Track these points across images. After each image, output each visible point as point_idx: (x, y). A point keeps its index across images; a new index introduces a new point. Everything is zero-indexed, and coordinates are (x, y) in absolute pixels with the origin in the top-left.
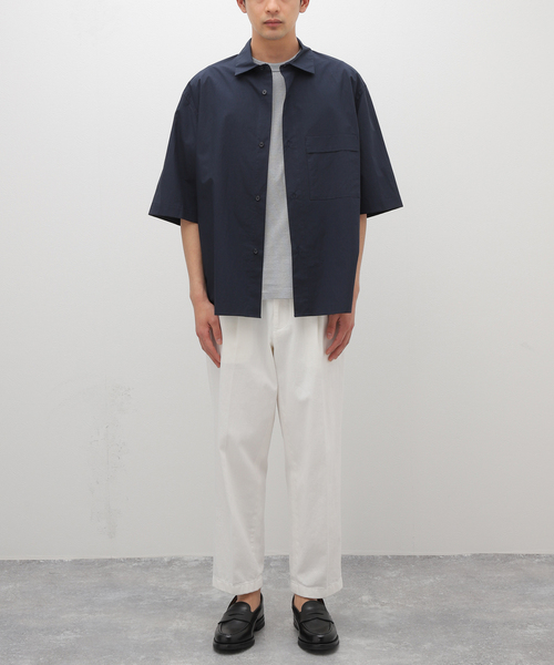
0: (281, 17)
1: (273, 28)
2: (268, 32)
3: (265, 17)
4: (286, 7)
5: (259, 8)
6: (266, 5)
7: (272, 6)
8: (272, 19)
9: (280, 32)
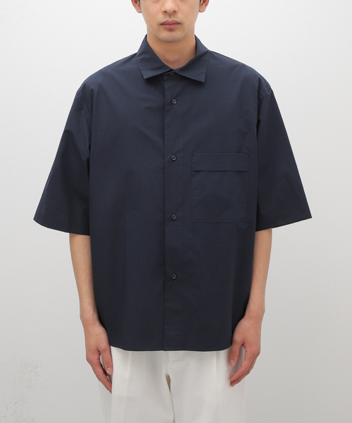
0: (179, 18)
1: (171, 30)
2: (165, 34)
3: (162, 18)
4: (184, 7)
5: (155, 8)
6: (163, 5)
7: (169, 6)
8: (170, 20)
9: (177, 34)
